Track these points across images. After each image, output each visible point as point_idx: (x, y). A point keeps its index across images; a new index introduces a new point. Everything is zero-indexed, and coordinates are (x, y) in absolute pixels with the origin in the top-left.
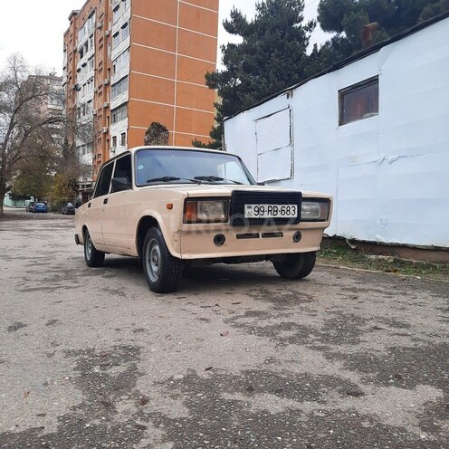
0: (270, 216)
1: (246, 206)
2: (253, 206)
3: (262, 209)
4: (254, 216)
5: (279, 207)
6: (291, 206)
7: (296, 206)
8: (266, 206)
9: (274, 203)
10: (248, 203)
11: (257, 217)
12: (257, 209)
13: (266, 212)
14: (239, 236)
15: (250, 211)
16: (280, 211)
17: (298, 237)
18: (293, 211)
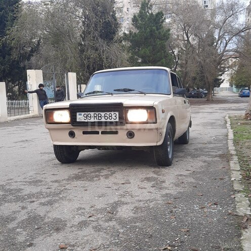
0: (96, 120)
1: (78, 114)
2: (83, 114)
3: (89, 116)
4: (83, 120)
5: (103, 114)
6: (112, 113)
7: (117, 113)
8: (92, 114)
9: (98, 111)
10: (78, 112)
11: (86, 121)
12: (85, 116)
13: (92, 117)
14: (84, 133)
15: (80, 117)
16: (104, 117)
17: (131, 135)
18: (114, 116)
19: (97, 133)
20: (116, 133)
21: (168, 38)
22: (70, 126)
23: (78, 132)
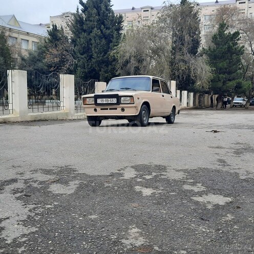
0: (106, 102)
2: (100, 99)
4: (100, 103)
5: (109, 99)
6: (114, 99)
7: (116, 99)
8: (104, 99)
9: (107, 98)
10: (98, 99)
11: (102, 103)
13: (104, 101)
14: (101, 109)
15: (99, 101)
16: (110, 101)
17: (123, 110)
18: (114, 101)
19: (107, 109)
20: (116, 109)
21: (242, 53)
22: (94, 106)
23: (98, 109)
